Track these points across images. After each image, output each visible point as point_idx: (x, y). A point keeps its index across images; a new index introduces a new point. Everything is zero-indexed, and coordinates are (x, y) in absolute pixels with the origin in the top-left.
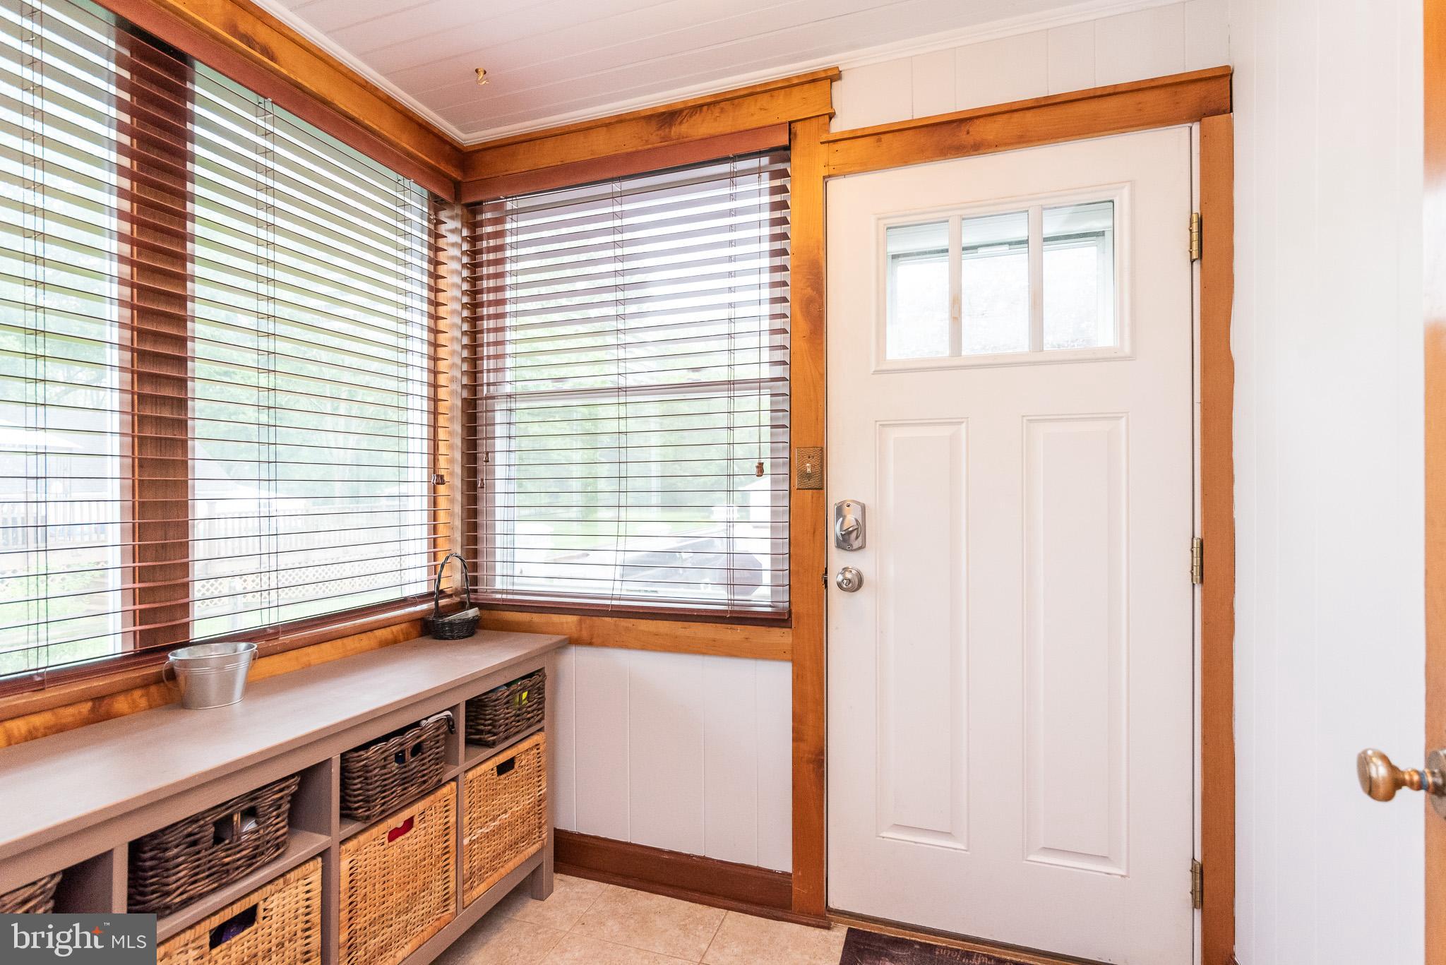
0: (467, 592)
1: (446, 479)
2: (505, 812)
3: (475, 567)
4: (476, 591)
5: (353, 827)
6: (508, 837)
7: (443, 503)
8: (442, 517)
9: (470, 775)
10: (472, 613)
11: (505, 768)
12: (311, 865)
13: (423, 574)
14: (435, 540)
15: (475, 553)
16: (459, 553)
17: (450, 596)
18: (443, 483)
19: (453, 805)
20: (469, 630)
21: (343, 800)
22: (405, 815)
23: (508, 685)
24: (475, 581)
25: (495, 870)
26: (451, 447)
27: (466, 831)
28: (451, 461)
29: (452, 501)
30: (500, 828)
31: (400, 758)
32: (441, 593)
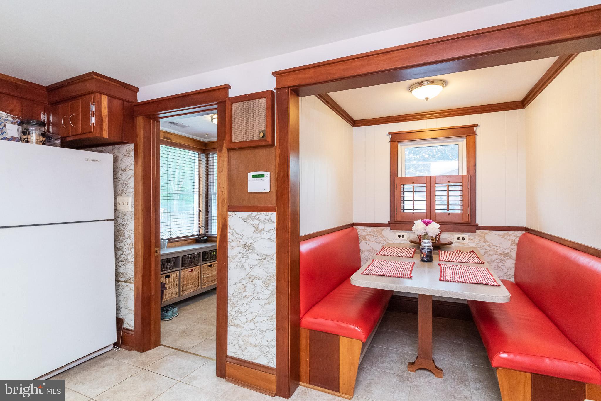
0: (206, 234)
1: (201, 211)
2: (210, 274)
3: (207, 229)
4: (208, 234)
5: (183, 268)
6: (211, 279)
7: (201, 216)
8: (201, 219)
9: (203, 265)
10: (206, 238)
11: (210, 266)
12: (177, 272)
13: (197, 230)
14: (199, 223)
15: (207, 226)
16: (204, 226)
17: (202, 235)
18: (201, 212)
19: (200, 269)
20: (206, 241)
21: (182, 264)
22: (192, 268)
23: (211, 250)
24: (207, 232)
25: (208, 284)
26: (202, 204)
27: (202, 275)
28: (202, 207)
29: (203, 215)
30: (209, 277)
31: (191, 258)
32: (200, 234)
